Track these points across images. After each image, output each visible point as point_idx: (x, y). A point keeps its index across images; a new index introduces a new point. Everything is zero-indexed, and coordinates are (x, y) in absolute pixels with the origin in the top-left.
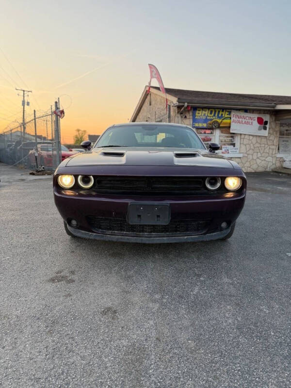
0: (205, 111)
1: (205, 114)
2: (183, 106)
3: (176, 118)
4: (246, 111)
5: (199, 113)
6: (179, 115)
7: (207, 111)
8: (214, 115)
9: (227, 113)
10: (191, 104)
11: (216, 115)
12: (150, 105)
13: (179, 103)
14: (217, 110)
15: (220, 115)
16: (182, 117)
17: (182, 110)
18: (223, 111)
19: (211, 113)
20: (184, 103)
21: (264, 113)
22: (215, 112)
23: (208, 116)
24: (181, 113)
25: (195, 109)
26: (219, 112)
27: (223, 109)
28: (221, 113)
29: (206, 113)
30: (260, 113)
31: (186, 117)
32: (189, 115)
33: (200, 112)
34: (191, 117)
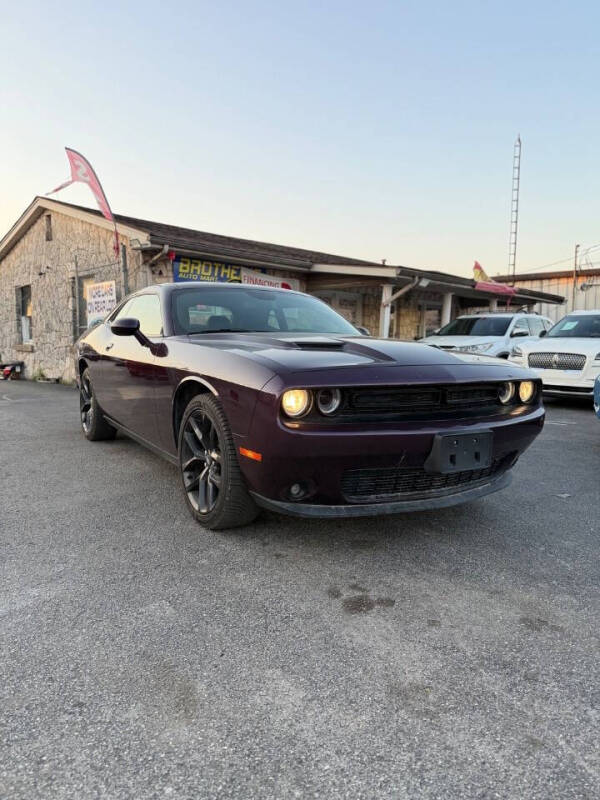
0: (196, 264)
1: (195, 271)
2: (160, 250)
3: (141, 274)
4: (264, 270)
5: (185, 268)
6: (148, 269)
7: (200, 266)
8: (213, 274)
9: (234, 272)
10: (175, 249)
11: (216, 274)
12: (49, 238)
13: (152, 242)
14: (217, 265)
15: (222, 275)
16: (153, 273)
17: (155, 258)
18: (226, 268)
19: (206, 271)
20: (163, 245)
21: (291, 277)
22: (214, 267)
23: (201, 275)
24: (152, 265)
25: (178, 258)
26: (220, 268)
27: (227, 264)
28: (223, 271)
29: (198, 268)
30: (284, 277)
31: (161, 273)
32: (167, 270)
33: (187, 266)
34: (170, 274)
